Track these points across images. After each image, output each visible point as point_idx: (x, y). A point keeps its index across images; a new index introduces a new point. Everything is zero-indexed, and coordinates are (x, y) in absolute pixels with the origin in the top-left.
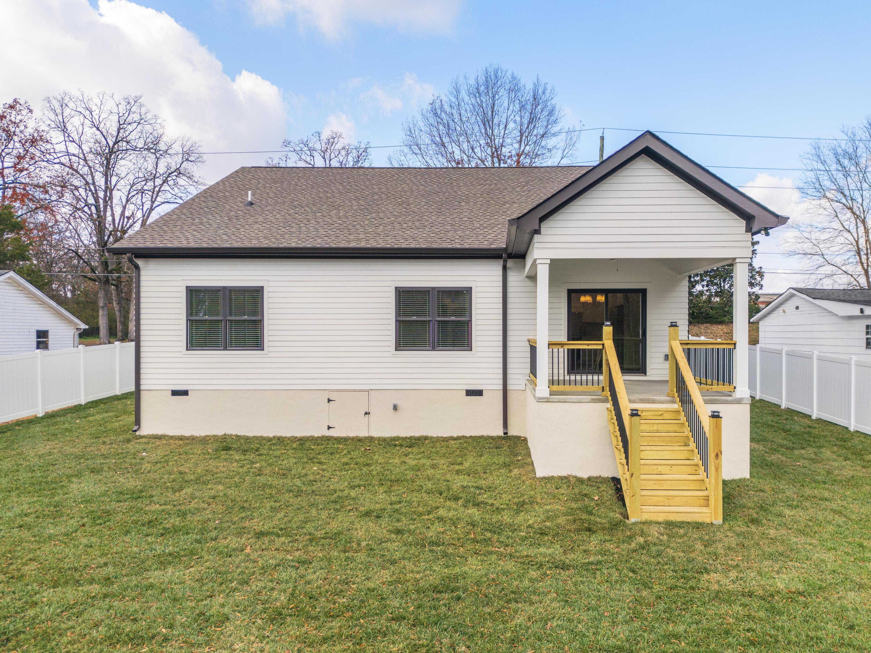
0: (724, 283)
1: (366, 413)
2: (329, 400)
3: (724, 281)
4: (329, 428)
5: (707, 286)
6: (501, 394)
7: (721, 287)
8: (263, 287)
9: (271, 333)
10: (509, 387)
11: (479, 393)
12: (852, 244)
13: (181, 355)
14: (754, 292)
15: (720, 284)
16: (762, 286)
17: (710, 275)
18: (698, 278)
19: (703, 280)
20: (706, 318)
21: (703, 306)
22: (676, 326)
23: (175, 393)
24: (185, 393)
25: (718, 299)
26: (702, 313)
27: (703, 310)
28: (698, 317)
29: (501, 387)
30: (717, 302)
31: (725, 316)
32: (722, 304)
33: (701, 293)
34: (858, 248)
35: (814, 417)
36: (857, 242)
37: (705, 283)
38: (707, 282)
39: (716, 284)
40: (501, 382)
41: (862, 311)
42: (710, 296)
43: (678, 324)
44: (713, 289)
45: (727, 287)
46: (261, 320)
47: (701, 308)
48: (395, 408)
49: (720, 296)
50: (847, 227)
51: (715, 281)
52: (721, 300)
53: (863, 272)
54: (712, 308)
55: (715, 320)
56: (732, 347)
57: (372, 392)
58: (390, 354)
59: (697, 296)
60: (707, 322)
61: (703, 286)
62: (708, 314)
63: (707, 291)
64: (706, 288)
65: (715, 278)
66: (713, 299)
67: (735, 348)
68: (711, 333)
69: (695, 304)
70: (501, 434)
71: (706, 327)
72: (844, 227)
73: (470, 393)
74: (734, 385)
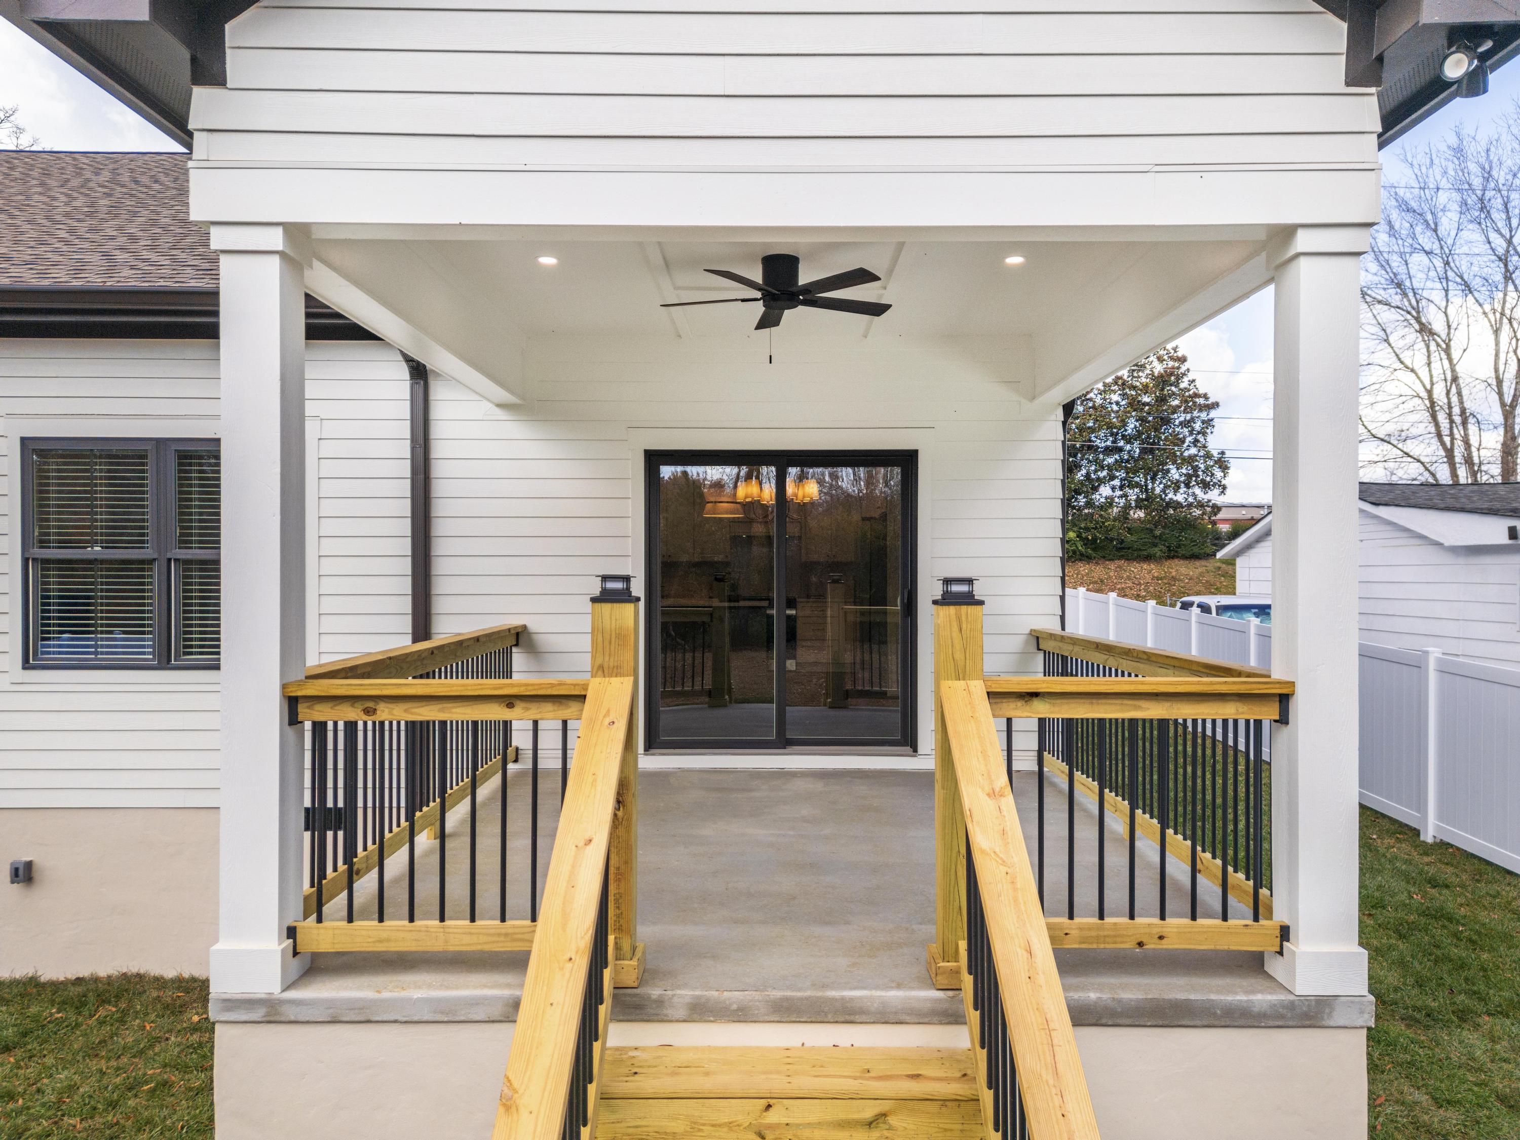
0: (1153, 483)
3: (1153, 479)
5: (1121, 488)
7: (1147, 490)
12: (1418, 396)
14: (1209, 501)
15: (1146, 486)
16: (1224, 488)
17: (1126, 467)
18: (1105, 473)
19: (1113, 478)
20: (1119, 549)
21: (1114, 526)
22: (969, 599)
25: (1141, 514)
26: (1112, 540)
27: (1113, 534)
28: (1103, 548)
30: (1139, 519)
31: (1155, 545)
32: (1149, 522)
33: (1110, 502)
34: (1433, 403)
35: (1429, 835)
36: (1430, 392)
37: (1116, 482)
38: (1121, 480)
39: (1137, 485)
41: (1513, 534)
42: (1127, 507)
43: (979, 591)
44: (1133, 494)
45: (1158, 490)
47: (1108, 530)
49: (1146, 508)
50: (1408, 362)
51: (1137, 479)
52: (1146, 514)
53: (1442, 453)
54: (1129, 530)
55: (1136, 554)
56: (1268, 713)
59: (1101, 507)
60: (1120, 558)
61: (1113, 489)
62: (1122, 542)
63: (1121, 497)
64: (1118, 493)
65: (1135, 472)
66: (1132, 512)
67: (1283, 719)
68: (1129, 578)
69: (1097, 522)
71: (1120, 567)
72: (1402, 362)
74: (1280, 915)
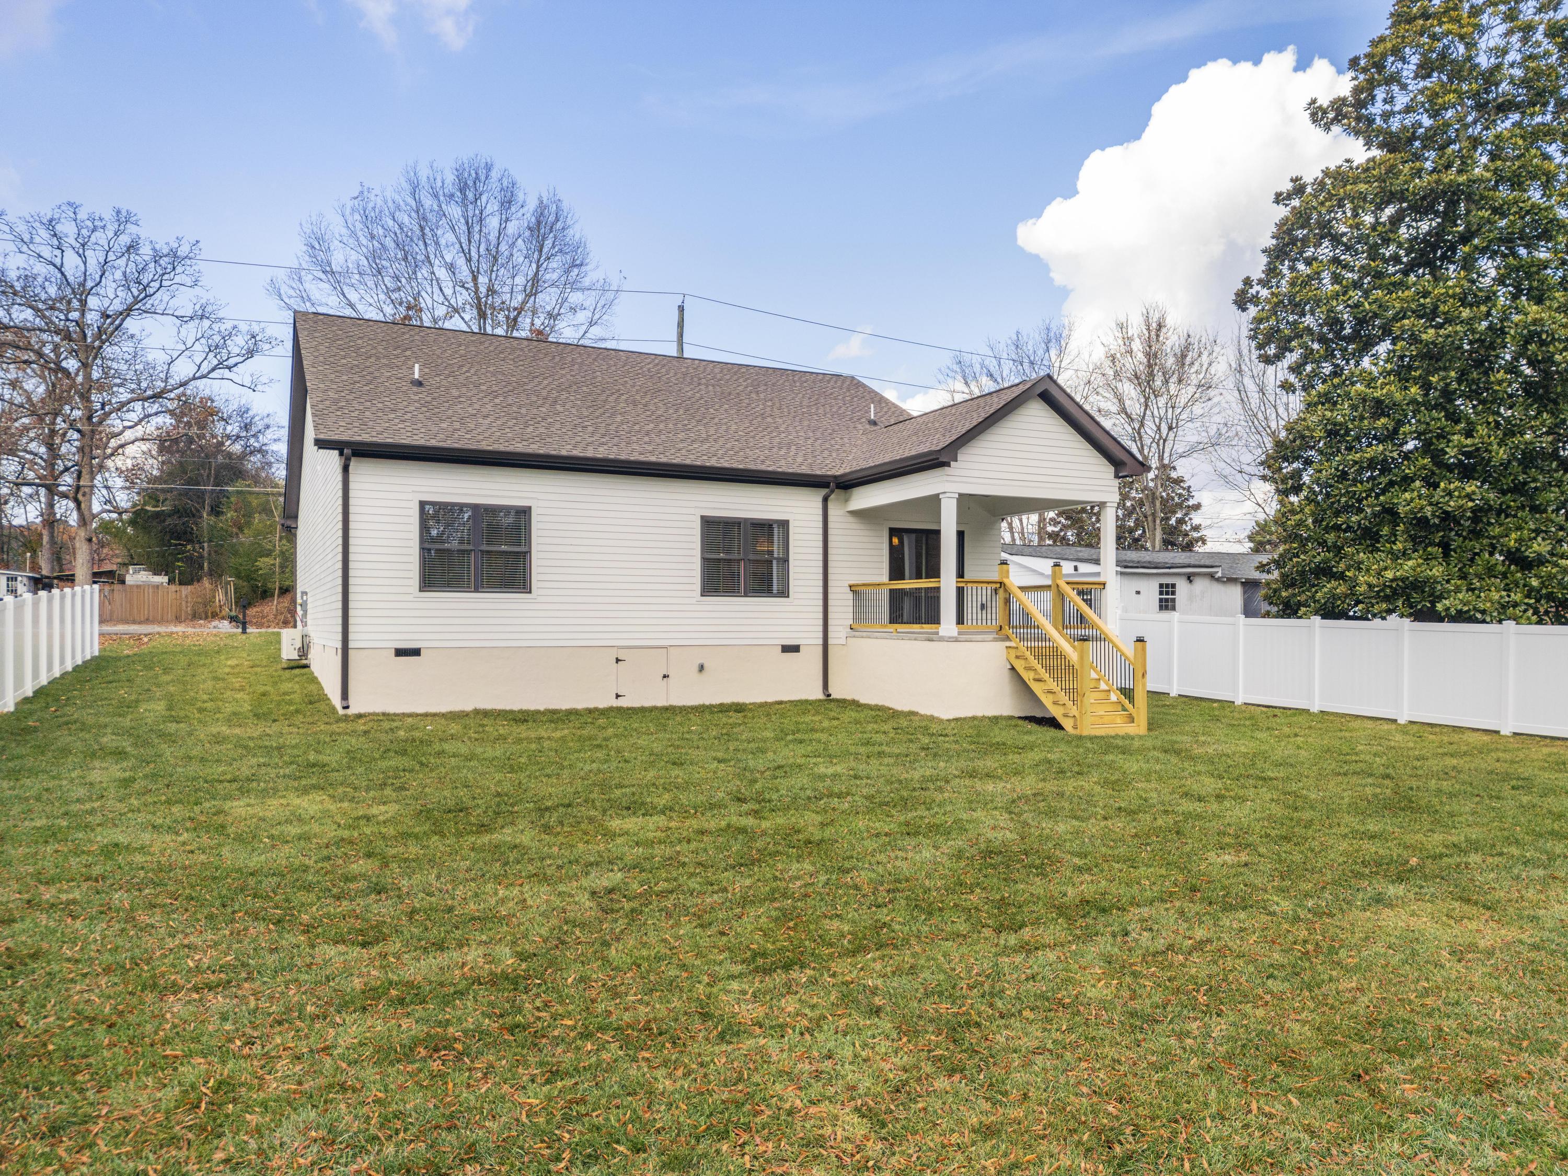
1: (665, 676)
2: (618, 660)
4: (618, 696)
6: (820, 650)
8: (530, 508)
9: (541, 570)
10: (830, 641)
11: (795, 649)
13: (410, 598)
23: (400, 653)
24: (416, 652)
29: (820, 642)
40: (821, 635)
41: (1076, 568)
46: (526, 553)
48: (701, 668)
57: (671, 650)
58: (693, 601)
70: (821, 696)
73: (787, 649)
